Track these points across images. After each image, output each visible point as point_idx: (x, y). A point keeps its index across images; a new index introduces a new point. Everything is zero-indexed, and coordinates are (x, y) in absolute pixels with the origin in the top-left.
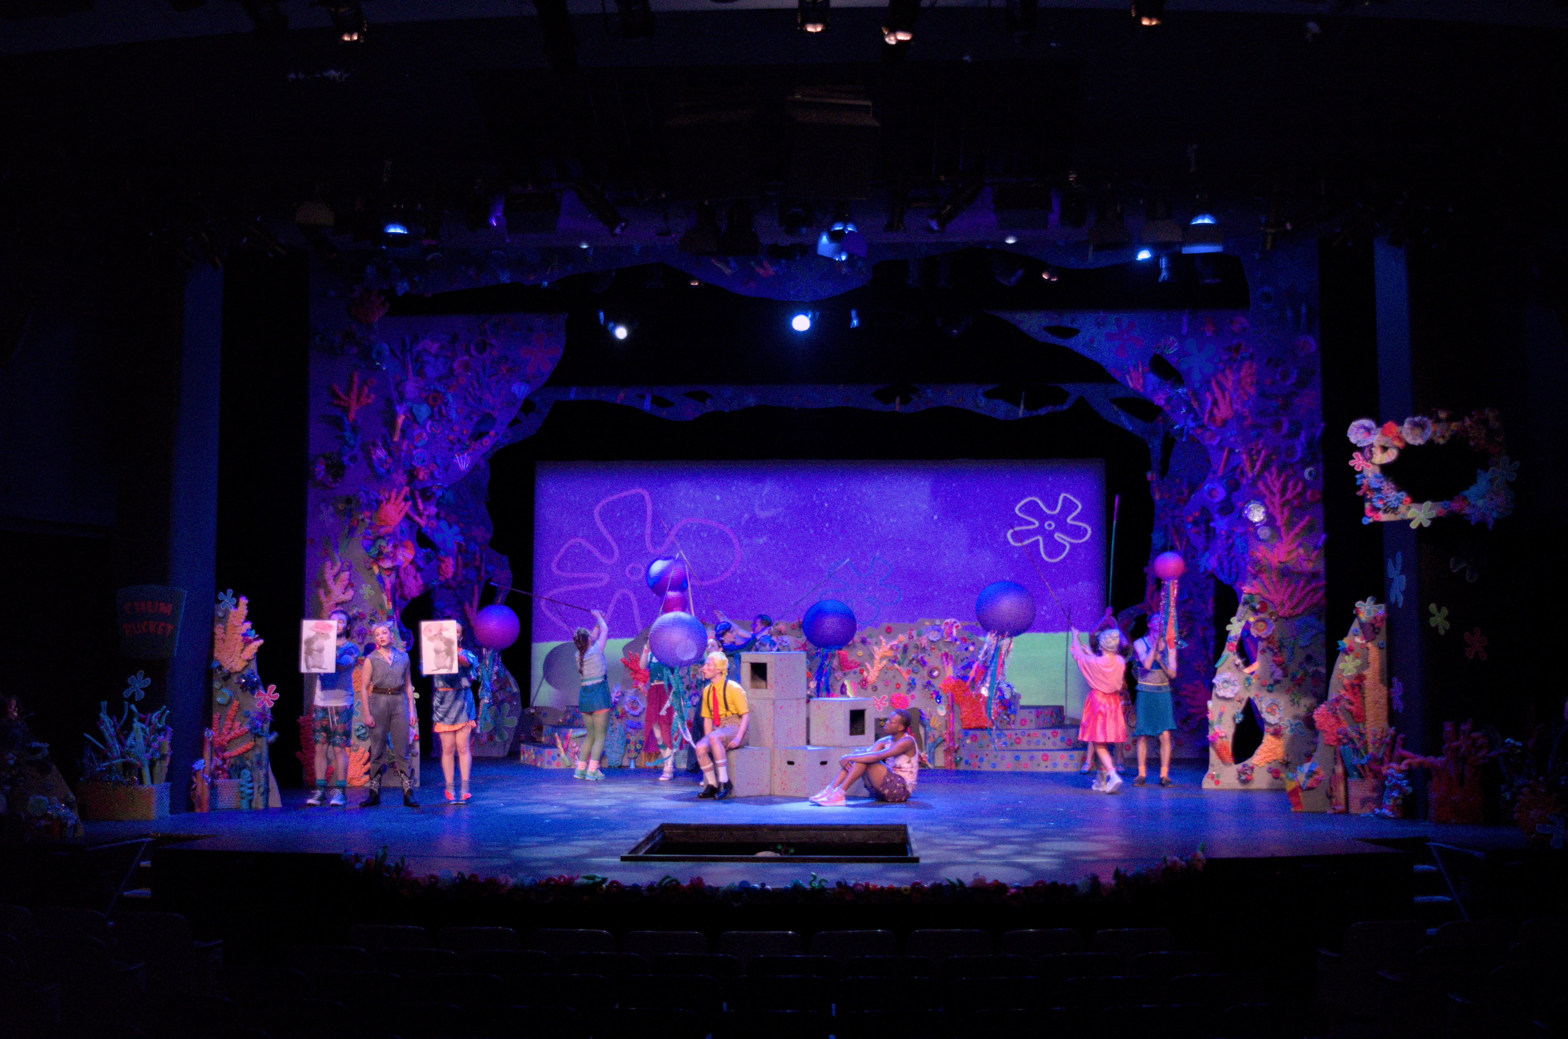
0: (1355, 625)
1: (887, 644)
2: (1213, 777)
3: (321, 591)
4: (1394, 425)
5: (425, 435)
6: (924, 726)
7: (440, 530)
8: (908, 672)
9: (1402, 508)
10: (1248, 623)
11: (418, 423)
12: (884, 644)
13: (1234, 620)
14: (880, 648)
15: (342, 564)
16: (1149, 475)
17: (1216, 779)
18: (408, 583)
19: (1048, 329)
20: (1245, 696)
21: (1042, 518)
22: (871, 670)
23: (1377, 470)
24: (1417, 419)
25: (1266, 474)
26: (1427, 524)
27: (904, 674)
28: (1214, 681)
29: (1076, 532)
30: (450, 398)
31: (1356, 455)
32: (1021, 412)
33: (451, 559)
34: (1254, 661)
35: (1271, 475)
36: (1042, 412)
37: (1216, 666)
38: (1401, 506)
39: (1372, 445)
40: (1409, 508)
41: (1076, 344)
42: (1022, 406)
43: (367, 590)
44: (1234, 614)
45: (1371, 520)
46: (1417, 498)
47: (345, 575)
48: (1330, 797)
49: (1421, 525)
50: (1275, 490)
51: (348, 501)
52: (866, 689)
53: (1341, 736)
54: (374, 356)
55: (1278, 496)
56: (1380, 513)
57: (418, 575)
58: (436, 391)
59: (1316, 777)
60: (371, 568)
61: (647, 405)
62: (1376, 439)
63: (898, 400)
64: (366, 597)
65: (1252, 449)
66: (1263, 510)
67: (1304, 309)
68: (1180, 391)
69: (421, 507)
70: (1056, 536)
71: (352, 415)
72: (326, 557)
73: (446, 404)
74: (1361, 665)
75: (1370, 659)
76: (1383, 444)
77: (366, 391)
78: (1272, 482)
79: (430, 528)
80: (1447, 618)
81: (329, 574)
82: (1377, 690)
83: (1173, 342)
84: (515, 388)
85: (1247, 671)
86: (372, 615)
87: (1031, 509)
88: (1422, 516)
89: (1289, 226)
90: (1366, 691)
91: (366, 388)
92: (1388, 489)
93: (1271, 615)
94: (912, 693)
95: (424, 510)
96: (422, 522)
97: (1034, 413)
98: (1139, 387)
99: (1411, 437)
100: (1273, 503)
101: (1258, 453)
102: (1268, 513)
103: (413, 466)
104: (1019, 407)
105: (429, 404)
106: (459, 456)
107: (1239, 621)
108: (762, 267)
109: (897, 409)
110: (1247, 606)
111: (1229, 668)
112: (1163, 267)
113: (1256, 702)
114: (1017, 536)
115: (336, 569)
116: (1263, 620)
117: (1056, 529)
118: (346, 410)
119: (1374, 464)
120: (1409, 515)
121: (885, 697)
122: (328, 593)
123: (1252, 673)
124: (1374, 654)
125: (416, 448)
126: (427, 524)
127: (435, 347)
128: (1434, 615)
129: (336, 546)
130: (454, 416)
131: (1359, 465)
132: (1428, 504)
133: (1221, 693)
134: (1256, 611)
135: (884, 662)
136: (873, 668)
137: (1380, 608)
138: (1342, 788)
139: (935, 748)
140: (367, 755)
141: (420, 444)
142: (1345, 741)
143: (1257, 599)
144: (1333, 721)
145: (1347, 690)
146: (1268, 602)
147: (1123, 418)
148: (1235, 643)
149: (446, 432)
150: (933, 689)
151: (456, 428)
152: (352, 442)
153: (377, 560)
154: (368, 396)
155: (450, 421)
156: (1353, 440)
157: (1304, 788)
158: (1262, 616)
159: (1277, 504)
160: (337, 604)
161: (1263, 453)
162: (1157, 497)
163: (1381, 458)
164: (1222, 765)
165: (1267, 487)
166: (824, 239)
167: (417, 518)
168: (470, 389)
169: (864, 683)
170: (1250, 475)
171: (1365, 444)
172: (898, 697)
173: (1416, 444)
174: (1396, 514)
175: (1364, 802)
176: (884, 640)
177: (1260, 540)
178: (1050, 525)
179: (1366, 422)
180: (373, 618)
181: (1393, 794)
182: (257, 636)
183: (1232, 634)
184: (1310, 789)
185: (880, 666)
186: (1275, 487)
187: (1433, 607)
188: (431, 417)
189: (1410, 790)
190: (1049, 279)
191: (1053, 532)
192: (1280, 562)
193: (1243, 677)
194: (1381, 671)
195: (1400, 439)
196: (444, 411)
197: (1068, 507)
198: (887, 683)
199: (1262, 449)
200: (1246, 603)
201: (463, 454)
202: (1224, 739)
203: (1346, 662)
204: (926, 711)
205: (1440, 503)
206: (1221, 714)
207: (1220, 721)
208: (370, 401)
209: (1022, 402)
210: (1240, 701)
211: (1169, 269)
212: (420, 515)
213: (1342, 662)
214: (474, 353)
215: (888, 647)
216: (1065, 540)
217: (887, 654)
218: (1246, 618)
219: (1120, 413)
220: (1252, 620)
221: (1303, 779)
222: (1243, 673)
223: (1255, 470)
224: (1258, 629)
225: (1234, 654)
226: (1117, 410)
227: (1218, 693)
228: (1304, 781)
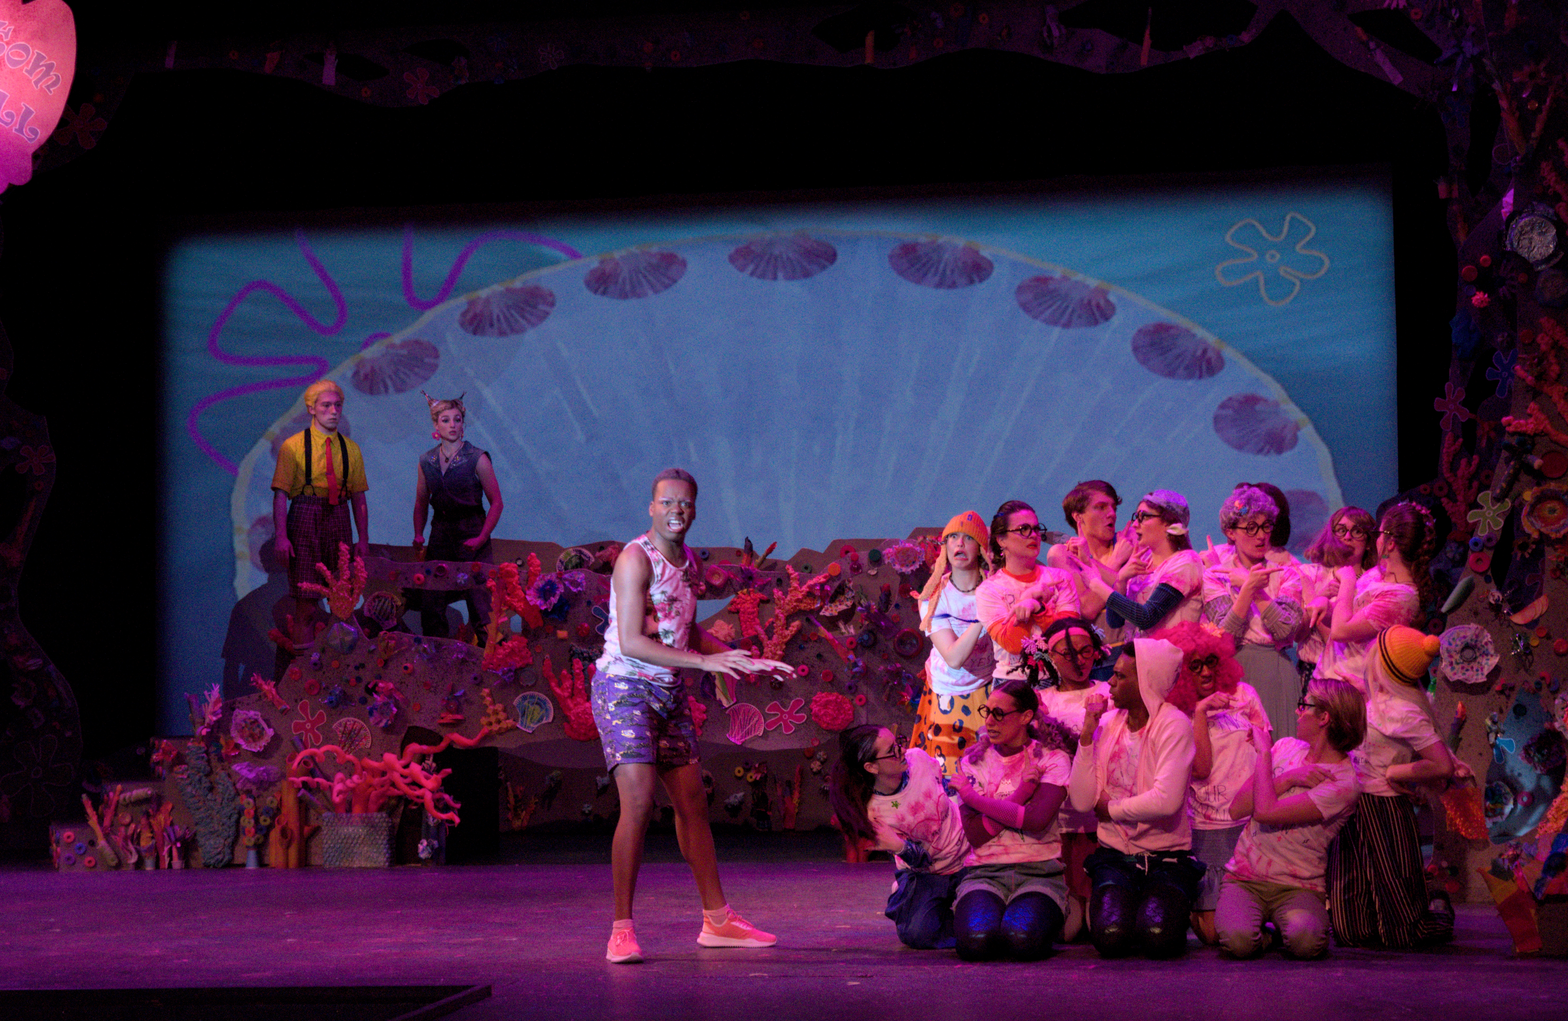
10: (1518, 505)
12: (795, 584)
13: (1483, 497)
16: (1442, 188)
20: (1517, 679)
22: (766, 642)
27: (842, 650)
32: (1145, 55)
34: (1537, 593)
36: (1193, 51)
37: (1444, 609)
42: (1147, 41)
44: (1485, 484)
63: (870, 40)
66: (1553, 228)
85: (1518, 619)
94: (861, 693)
97: (1176, 56)
102: (1561, 240)
104: (1139, 41)
109: (868, 61)
111: (1476, 614)
116: (1554, 496)
121: (798, 704)
123: (1531, 623)
133: (1455, 673)
135: (796, 624)
136: (770, 638)
143: (1542, 444)
146: (1566, 453)
147: (1379, 57)
148: (1489, 554)
150: (906, 682)
157: (1540, 896)
158: (1551, 486)
162: (1462, 238)
170: (1520, 150)
172: (827, 703)
176: (795, 575)
177: (1540, 303)
183: (1482, 533)
184: (1555, 898)
193: (1508, 634)
198: (804, 673)
200: (1512, 456)
209: (1147, 32)
210: (1501, 692)
215: (805, 589)
217: (802, 606)
218: (1513, 494)
219: (1372, 45)
220: (1528, 496)
221: (1538, 874)
222: (1510, 624)
223: (1533, 135)
224: (1543, 519)
225: (1488, 580)
226: (1364, 38)
227: (1448, 672)
228: (1538, 881)
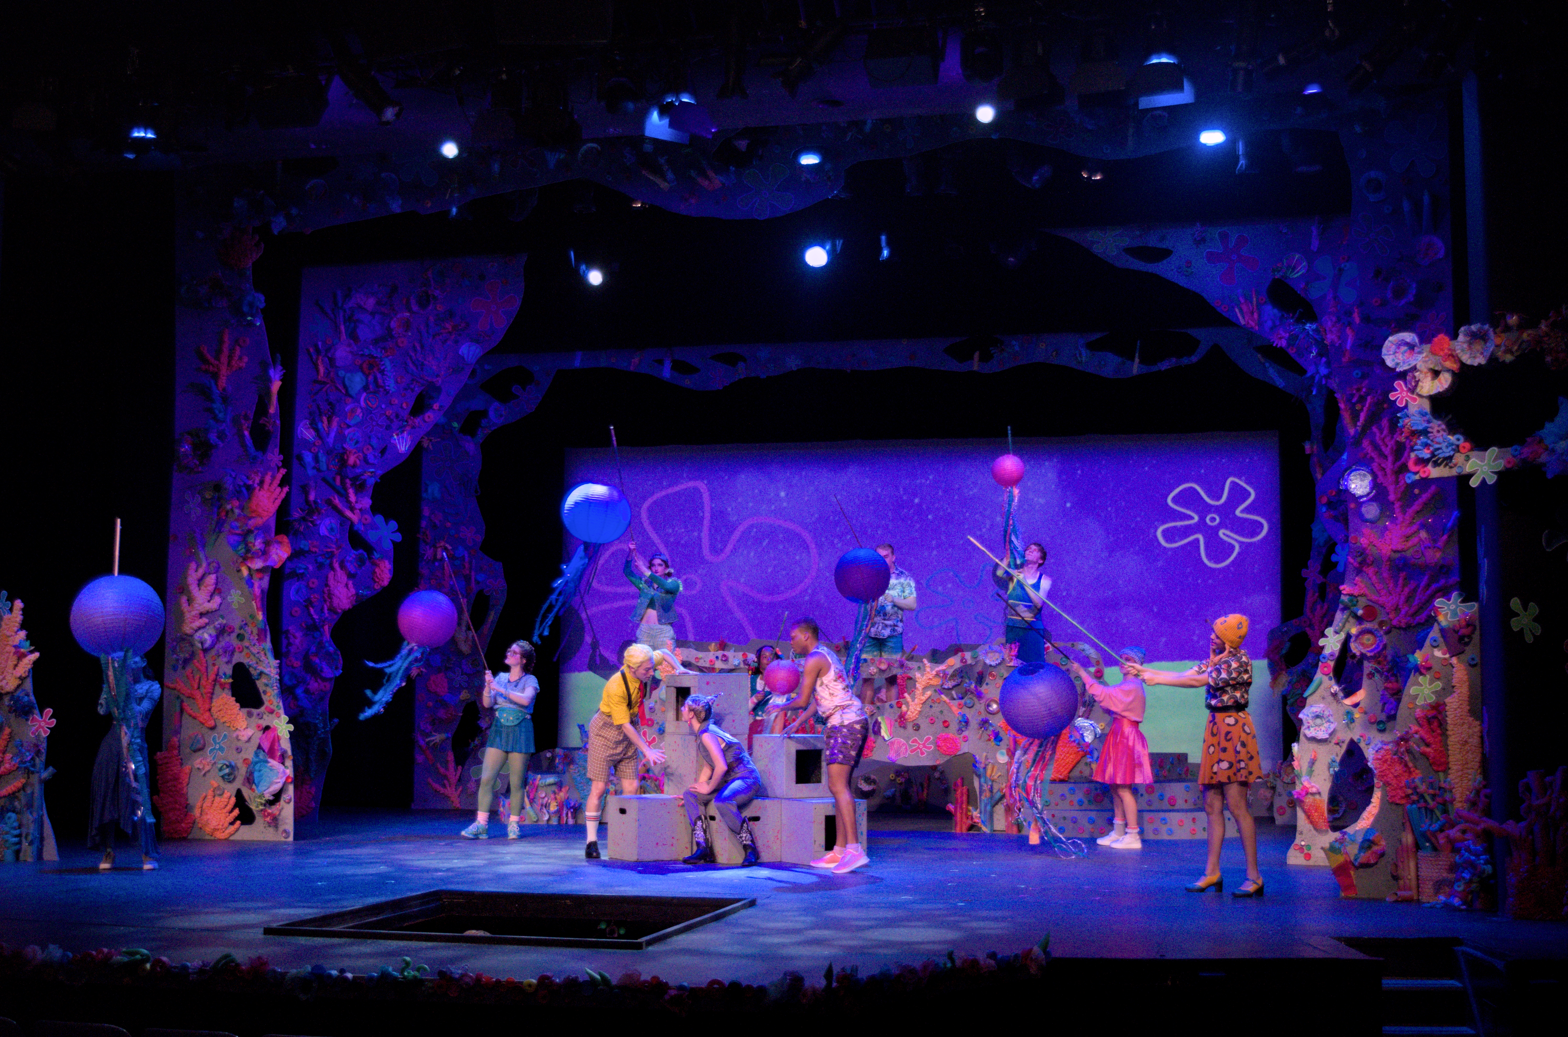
0: (1435, 633)
1: (932, 669)
2: (1301, 849)
3: (184, 599)
4: (1447, 339)
5: (359, 411)
6: (979, 776)
7: (375, 527)
8: (960, 706)
9: (1459, 458)
10: (1349, 637)
11: (351, 396)
12: (928, 669)
13: (1329, 631)
14: (923, 675)
15: (209, 564)
16: (1307, 447)
17: (1306, 851)
18: (336, 592)
19: (1132, 251)
20: (1346, 736)
21: (1204, 509)
22: (911, 703)
23: (1427, 406)
24: (1474, 328)
25: (1375, 429)
26: (1491, 480)
27: (955, 708)
28: (1301, 716)
29: (1249, 528)
30: (388, 364)
31: (1398, 384)
32: (1136, 368)
33: (387, 562)
34: (1359, 688)
35: (1381, 430)
36: (1164, 366)
37: (1305, 696)
38: (1457, 455)
39: (1414, 369)
40: (1468, 458)
41: (1166, 269)
42: (1137, 360)
43: (236, 597)
44: (1330, 624)
45: (1417, 477)
46: (1480, 444)
47: (211, 579)
48: (1396, 878)
49: (1484, 481)
50: (1387, 451)
51: (217, 488)
52: (905, 728)
53: (1410, 791)
54: (246, 309)
55: (1390, 459)
56: (1430, 466)
57: (350, 583)
58: (371, 356)
59: (1375, 848)
60: (239, 571)
61: (667, 373)
62: (1422, 360)
63: (977, 355)
64: (235, 606)
65: (1352, 395)
66: (1369, 478)
67: (1426, 198)
68: (1307, 327)
69: (352, 498)
70: (1221, 533)
71: (223, 382)
72: (191, 558)
73: (382, 372)
74: (1443, 689)
75: (1455, 682)
76: (1432, 366)
77: (238, 351)
78: (1383, 440)
79: (364, 524)
80: (1535, 620)
81: (192, 577)
82: (1466, 726)
83: (1299, 262)
84: (464, 350)
85: (1348, 702)
86: (241, 628)
87: (1189, 499)
88: (1486, 469)
89: (1282, 60)
90: (1450, 728)
91: (238, 349)
92: (1438, 431)
93: (1381, 624)
94: (966, 733)
95: (356, 502)
96: (354, 517)
97: (1155, 369)
98: (1253, 324)
99: (1468, 355)
100: (1384, 469)
101: (1362, 400)
102: (1374, 484)
103: (344, 448)
104: (1133, 360)
105: (364, 373)
106: (397, 435)
107: (1337, 633)
108: (707, 178)
109: (975, 368)
110: (1347, 613)
111: (1323, 698)
112: (1240, 153)
113: (1362, 745)
114: (1169, 535)
115: (201, 571)
116: (1369, 631)
117: (1221, 525)
118: (215, 376)
119: (1420, 396)
120: (1468, 469)
121: (929, 739)
122: (190, 601)
123: (1356, 705)
124: (1460, 672)
125: (349, 426)
126: (360, 520)
127: (371, 303)
128: (1517, 615)
129: (203, 545)
130: (392, 386)
131: (1403, 397)
132: (1493, 451)
133: (1311, 733)
134: (1360, 620)
135: (929, 693)
136: (913, 701)
137: (1472, 607)
138: (1412, 864)
139: (994, 806)
140: (233, 800)
141: (353, 422)
142: (1415, 798)
143: (1363, 601)
144: (1398, 769)
145: (1421, 726)
146: (1377, 607)
147: (1271, 372)
148: (1332, 664)
149: (383, 406)
150: (991, 728)
151: (396, 401)
152: (221, 416)
153: (245, 559)
154: (240, 358)
155: (387, 392)
156: (1389, 362)
157: (1357, 864)
158: (1367, 625)
159: (1388, 471)
160: (202, 615)
161: (1369, 399)
162: (1319, 478)
163: (1429, 386)
164: (1314, 832)
165: (1376, 447)
166: (655, 116)
167: (349, 514)
168: (413, 354)
169: (902, 720)
170: (1352, 431)
171: (1406, 367)
172: (946, 739)
173: (1476, 364)
174: (1451, 467)
175: (1439, 885)
176: (928, 664)
177: (1364, 520)
178: (1213, 519)
179: (1409, 336)
180: (242, 631)
181: (1464, 875)
182: (32, 648)
183: (1327, 651)
184: (1365, 865)
185: (924, 698)
186: (1387, 446)
187: (1515, 603)
188: (365, 388)
189: (1488, 869)
190: (1089, 178)
191: (1217, 528)
192: (1395, 551)
193: (1342, 710)
194: (1471, 698)
195: (1453, 356)
196: (380, 381)
197: (1238, 495)
198: (932, 722)
199: (1368, 394)
200: (1346, 608)
201: (403, 432)
202: (1317, 797)
203: (1422, 685)
204: (981, 756)
205: (1509, 449)
206: (1312, 762)
207: (1311, 773)
208: (243, 365)
209: (1137, 355)
210: (1337, 744)
211: (1247, 155)
212: (352, 509)
213: (1413, 685)
214: (415, 308)
215: (934, 673)
216: (1232, 538)
217: (932, 682)
218: (1346, 629)
219: (1267, 365)
220: (1354, 631)
221: (1356, 851)
222: (1343, 705)
223: (1359, 424)
224: (1362, 644)
225: (1330, 679)
226: (1263, 360)
227: (1307, 732)
228: (1356, 855)
